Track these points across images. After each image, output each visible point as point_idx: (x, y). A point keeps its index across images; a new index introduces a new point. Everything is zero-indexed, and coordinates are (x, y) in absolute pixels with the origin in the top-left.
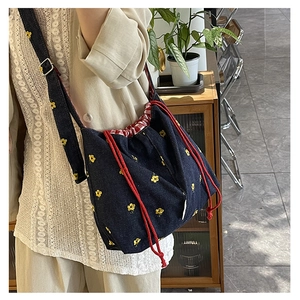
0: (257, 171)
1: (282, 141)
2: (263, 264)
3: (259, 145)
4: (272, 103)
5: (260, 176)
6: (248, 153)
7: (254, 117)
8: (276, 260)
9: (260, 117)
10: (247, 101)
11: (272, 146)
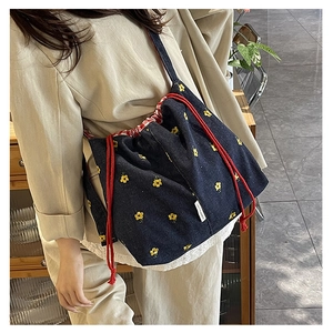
0: (277, 198)
1: (302, 163)
2: (295, 307)
3: (277, 168)
4: (287, 120)
5: (282, 205)
7: (269, 136)
8: (308, 302)
9: (276, 135)
10: (259, 117)
11: (292, 170)
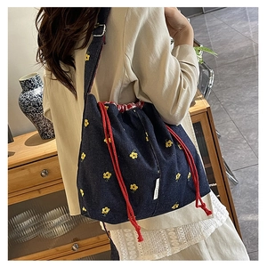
0: (245, 165)
3: (240, 142)
4: (240, 103)
5: (250, 169)
6: (233, 151)
7: (228, 119)
9: (233, 117)
10: (217, 107)
11: (252, 141)
